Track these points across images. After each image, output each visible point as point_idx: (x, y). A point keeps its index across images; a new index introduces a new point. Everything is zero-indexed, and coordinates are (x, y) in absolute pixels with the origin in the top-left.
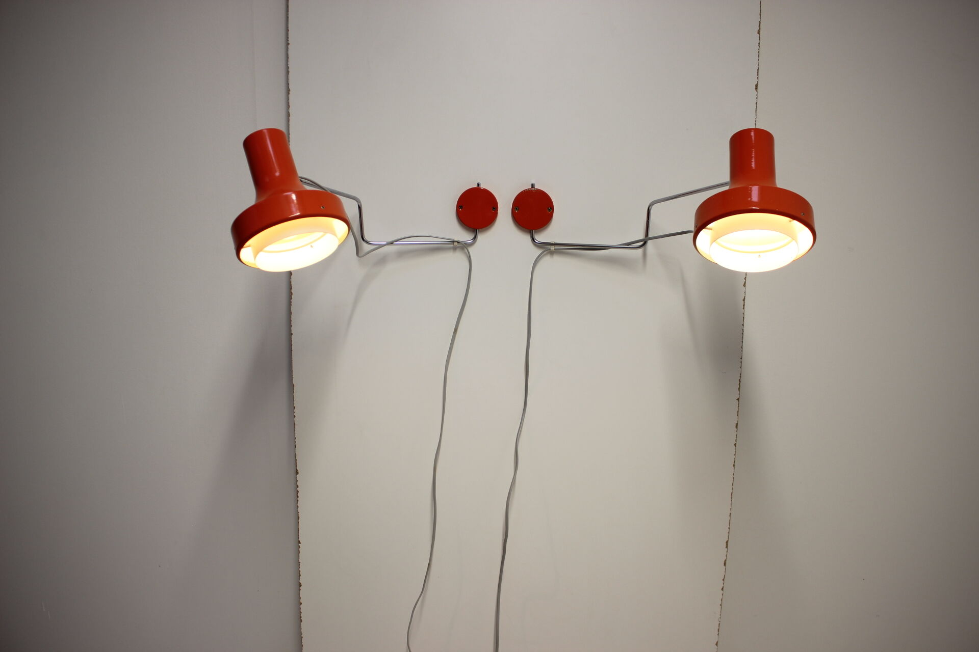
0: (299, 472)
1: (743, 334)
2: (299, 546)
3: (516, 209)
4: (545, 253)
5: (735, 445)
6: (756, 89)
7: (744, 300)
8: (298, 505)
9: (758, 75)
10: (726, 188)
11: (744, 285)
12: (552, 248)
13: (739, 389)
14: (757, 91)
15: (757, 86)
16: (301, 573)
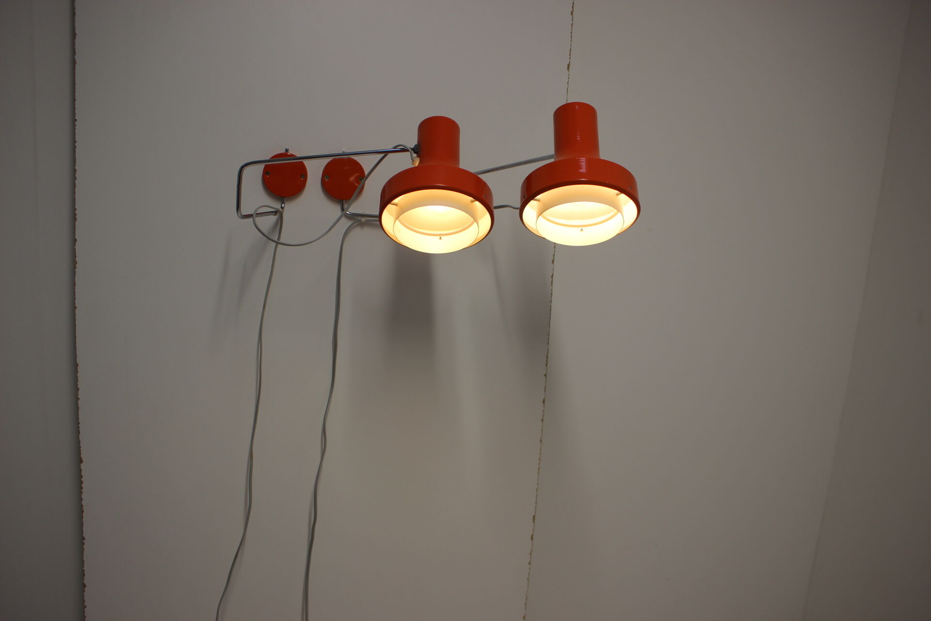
0: (83, 460)
1: (550, 310)
2: (83, 542)
3: (327, 178)
4: (354, 225)
5: (542, 420)
6: (568, 68)
7: (552, 277)
8: (82, 497)
9: (570, 55)
10: (552, 160)
11: (553, 262)
12: (363, 219)
13: (546, 365)
14: (568, 70)
15: (569, 65)
16: (85, 573)
